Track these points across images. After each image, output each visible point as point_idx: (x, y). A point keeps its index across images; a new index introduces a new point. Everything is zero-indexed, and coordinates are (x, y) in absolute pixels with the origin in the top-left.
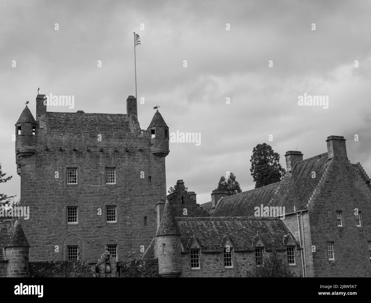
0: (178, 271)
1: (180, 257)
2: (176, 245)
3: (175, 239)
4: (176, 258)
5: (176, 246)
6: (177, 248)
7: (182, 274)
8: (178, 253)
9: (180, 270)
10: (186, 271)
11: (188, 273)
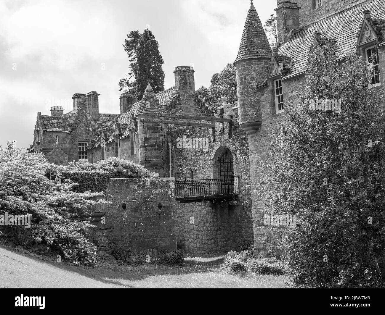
0: (248, 121)
1: (252, 96)
2: (245, 77)
3: (243, 67)
4: (244, 100)
5: (244, 79)
6: (246, 82)
7: (263, 124)
8: (248, 91)
9: (251, 118)
10: (267, 119)
11: (268, 122)
